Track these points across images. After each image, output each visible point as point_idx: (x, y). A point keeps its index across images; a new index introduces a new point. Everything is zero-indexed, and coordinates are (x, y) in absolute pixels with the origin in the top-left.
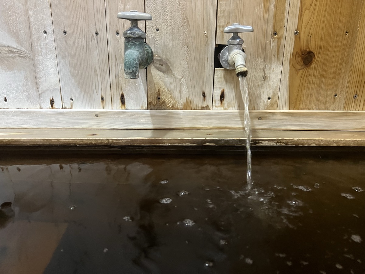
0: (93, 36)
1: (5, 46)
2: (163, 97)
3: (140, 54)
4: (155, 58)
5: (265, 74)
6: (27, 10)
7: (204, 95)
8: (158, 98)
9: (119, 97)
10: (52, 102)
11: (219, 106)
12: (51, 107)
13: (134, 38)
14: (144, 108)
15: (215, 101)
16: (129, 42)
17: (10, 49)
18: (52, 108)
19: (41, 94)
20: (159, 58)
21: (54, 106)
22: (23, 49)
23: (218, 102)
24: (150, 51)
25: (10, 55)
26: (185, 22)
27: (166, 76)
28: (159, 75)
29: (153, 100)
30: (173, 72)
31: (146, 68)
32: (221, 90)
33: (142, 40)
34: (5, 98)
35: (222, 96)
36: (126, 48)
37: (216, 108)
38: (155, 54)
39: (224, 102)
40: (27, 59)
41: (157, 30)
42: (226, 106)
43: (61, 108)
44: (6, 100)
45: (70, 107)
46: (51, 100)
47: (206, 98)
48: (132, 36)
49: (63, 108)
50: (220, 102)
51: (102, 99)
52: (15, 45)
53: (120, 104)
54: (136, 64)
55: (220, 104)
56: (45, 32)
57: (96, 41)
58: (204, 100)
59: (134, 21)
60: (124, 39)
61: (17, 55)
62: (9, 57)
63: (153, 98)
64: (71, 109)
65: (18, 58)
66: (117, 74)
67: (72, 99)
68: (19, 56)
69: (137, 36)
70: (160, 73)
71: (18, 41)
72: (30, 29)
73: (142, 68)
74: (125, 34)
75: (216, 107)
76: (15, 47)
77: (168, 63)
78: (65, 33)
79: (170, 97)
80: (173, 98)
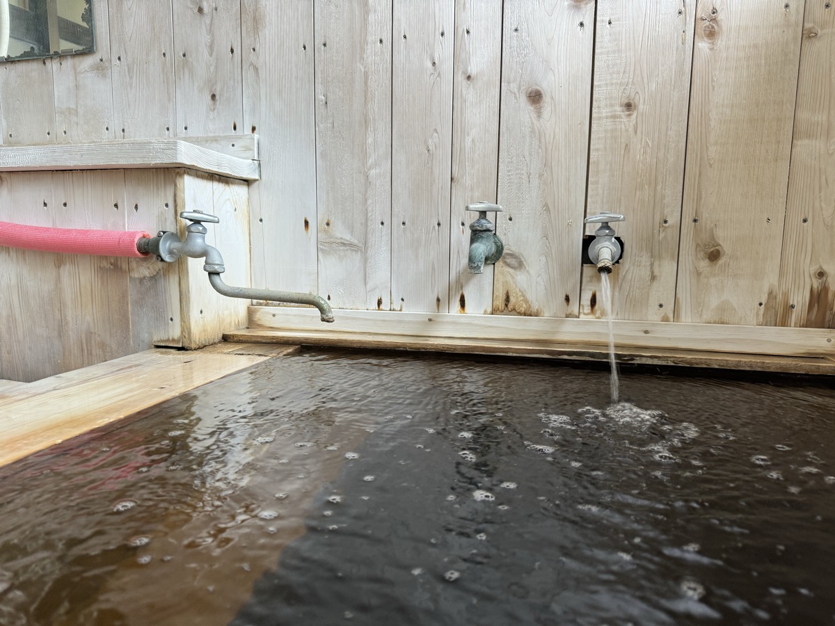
0: (434, 227)
1: (338, 239)
2: (512, 299)
3: (487, 247)
4: (505, 251)
5: (652, 272)
6: (366, 200)
7: (567, 299)
8: (507, 299)
9: (458, 298)
10: (380, 302)
11: (588, 314)
12: (377, 308)
13: (481, 231)
14: (489, 312)
15: (583, 306)
16: (475, 234)
17: (343, 241)
18: (379, 309)
19: (369, 291)
20: (511, 252)
21: (381, 307)
22: (356, 242)
23: (587, 309)
24: (499, 244)
25: (341, 248)
26: (545, 210)
27: (518, 273)
28: (508, 272)
29: (500, 303)
30: (528, 268)
31: (494, 264)
32: (591, 293)
33: (490, 233)
34: (329, 296)
35: (593, 301)
36: (472, 241)
37: (585, 316)
38: (505, 248)
39: (597, 307)
40: (359, 253)
41: (510, 219)
42: (598, 313)
43: (389, 309)
44: (329, 298)
45: (399, 309)
46: (379, 301)
47: (570, 301)
48: (479, 228)
49: (391, 310)
50: (590, 308)
51: (438, 300)
52: (347, 237)
53: (459, 307)
54: (482, 258)
55: (590, 311)
56: (382, 223)
57: (437, 232)
58: (568, 304)
59: (483, 214)
60: (470, 231)
61: (348, 248)
62: (340, 250)
63: (501, 301)
64: (401, 310)
65: (349, 251)
66: (458, 270)
67: (403, 300)
68: (351, 250)
69: (485, 228)
70: (511, 270)
71: (352, 232)
72: (367, 219)
73: (489, 264)
74: (472, 227)
75: (585, 314)
76: (348, 239)
77: (521, 257)
78: (404, 223)
79: (522, 300)
80: (526, 301)
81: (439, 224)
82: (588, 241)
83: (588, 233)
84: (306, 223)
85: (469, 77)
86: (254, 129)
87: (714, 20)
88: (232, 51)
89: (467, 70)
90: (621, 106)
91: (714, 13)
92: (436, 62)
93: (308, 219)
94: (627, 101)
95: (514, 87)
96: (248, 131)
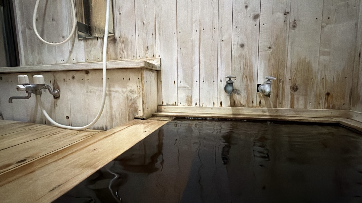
0: (212, 82)
2: (236, 102)
5: (278, 94)
6: (192, 75)
8: (235, 102)
9: (220, 102)
10: (196, 104)
11: (259, 107)
12: (195, 105)
14: (229, 106)
17: (184, 87)
19: (193, 101)
20: (236, 89)
21: (197, 105)
22: (188, 87)
23: (258, 105)
27: (238, 95)
28: (235, 95)
29: (232, 104)
30: (241, 94)
32: (259, 100)
35: (260, 103)
39: (261, 105)
40: (190, 90)
41: (235, 80)
42: (262, 106)
44: (181, 103)
45: (202, 106)
47: (254, 103)
48: (229, 82)
49: (199, 106)
51: (214, 103)
52: (186, 86)
53: (220, 105)
56: (197, 82)
57: (213, 84)
59: (230, 78)
61: (187, 89)
62: (184, 89)
66: (220, 95)
67: (203, 103)
71: (188, 85)
72: (192, 81)
74: (227, 82)
78: (203, 81)
80: (240, 103)
81: (214, 81)
82: (258, 85)
83: (258, 84)
84: (174, 82)
85: (223, 41)
86: (159, 56)
87: (295, 23)
88: (153, 34)
89: (222, 38)
90: (267, 48)
91: (295, 21)
92: (213, 36)
93: (175, 81)
94: (269, 46)
95: (236, 43)
96: (157, 57)
